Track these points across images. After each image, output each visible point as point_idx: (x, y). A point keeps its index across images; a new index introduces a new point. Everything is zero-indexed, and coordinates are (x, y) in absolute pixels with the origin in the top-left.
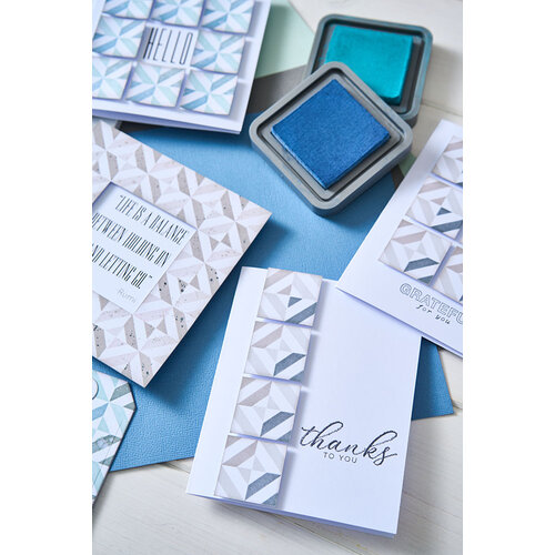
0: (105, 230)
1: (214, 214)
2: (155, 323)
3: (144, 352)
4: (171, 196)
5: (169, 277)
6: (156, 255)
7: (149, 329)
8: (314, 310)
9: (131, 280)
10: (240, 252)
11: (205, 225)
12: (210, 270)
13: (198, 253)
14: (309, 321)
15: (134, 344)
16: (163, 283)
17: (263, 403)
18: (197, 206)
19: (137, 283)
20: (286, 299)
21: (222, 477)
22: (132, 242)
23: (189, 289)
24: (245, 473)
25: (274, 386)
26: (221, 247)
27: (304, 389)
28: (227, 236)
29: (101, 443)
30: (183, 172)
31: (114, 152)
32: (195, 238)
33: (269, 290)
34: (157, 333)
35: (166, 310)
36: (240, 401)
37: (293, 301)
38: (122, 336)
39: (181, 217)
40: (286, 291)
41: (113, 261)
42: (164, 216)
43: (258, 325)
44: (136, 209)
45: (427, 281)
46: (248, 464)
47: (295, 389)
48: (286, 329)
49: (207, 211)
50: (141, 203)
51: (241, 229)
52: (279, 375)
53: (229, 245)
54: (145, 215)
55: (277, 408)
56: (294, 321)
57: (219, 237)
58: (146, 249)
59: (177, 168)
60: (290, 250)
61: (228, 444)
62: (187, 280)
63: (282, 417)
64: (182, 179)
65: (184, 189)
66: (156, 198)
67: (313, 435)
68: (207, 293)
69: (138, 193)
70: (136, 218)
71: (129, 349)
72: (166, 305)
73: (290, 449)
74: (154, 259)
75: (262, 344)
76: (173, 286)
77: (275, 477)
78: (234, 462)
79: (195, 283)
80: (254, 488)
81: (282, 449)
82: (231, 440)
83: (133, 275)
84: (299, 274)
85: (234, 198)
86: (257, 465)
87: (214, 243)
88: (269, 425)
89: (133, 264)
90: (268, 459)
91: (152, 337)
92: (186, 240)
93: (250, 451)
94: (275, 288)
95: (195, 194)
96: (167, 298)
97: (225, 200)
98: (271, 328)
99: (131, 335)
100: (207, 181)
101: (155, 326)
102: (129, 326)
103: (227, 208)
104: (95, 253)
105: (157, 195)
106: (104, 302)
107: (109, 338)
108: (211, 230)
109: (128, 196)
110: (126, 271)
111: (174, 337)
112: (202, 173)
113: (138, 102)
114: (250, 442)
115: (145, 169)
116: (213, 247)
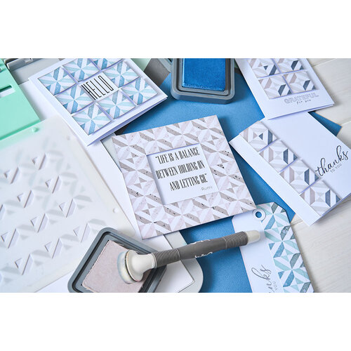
0: (167, 174)
1: (198, 133)
2: (230, 186)
3: (240, 199)
4: (175, 141)
5: (213, 167)
6: (197, 165)
7: (231, 190)
8: (270, 134)
9: (200, 182)
10: (224, 137)
11: (200, 139)
12: (222, 152)
13: (211, 150)
14: (274, 138)
15: (233, 200)
16: (214, 171)
17: (296, 175)
18: (188, 135)
19: (204, 181)
20: (258, 138)
21: (315, 209)
22: (182, 169)
23: (224, 165)
24: (320, 200)
25: (292, 167)
26: (215, 141)
27: (301, 159)
28: (212, 136)
31: (133, 144)
32: (203, 147)
33: (249, 141)
34: (235, 189)
35: (227, 179)
36: (289, 182)
37: (261, 136)
38: (226, 201)
39: (189, 144)
40: (255, 136)
41: (185, 182)
42: (181, 150)
43: (261, 154)
44: (168, 156)
45: (290, 93)
46: (317, 197)
47: (298, 161)
48: (272, 147)
49: (194, 134)
50: (167, 153)
51: (214, 130)
52: (289, 162)
53: (217, 138)
54: (174, 156)
55: (302, 172)
56: (270, 142)
57: (210, 139)
58: (190, 167)
59: (164, 129)
60: (235, 123)
61: (304, 198)
62: (220, 162)
63: (307, 173)
64: (170, 131)
65: (176, 134)
67: (321, 170)
68: (232, 160)
69: (162, 150)
70: (172, 160)
71: (234, 203)
72: (225, 177)
73: (321, 180)
75: (271, 159)
76: (219, 169)
77: (329, 192)
78: (312, 200)
79: (224, 161)
80: (328, 201)
81: (319, 182)
82: (302, 196)
83: (199, 179)
84: (251, 126)
85: (197, 121)
86: (320, 194)
87: (212, 142)
88: (307, 180)
89: (194, 176)
90: (320, 190)
91: (235, 192)
92: (200, 150)
93: (312, 192)
94: (250, 138)
95: (183, 132)
96: (222, 175)
97: (194, 124)
98: (266, 152)
99: (228, 198)
100: (180, 124)
101: (231, 187)
102: (223, 196)
103: (199, 127)
104: (175, 186)
105: (170, 145)
106: (203, 197)
107: (222, 206)
108: (205, 139)
109: (159, 155)
110: (194, 181)
111: (242, 184)
112: (175, 122)
113: (119, 117)
114: (309, 190)
115: (152, 140)
116: (213, 144)
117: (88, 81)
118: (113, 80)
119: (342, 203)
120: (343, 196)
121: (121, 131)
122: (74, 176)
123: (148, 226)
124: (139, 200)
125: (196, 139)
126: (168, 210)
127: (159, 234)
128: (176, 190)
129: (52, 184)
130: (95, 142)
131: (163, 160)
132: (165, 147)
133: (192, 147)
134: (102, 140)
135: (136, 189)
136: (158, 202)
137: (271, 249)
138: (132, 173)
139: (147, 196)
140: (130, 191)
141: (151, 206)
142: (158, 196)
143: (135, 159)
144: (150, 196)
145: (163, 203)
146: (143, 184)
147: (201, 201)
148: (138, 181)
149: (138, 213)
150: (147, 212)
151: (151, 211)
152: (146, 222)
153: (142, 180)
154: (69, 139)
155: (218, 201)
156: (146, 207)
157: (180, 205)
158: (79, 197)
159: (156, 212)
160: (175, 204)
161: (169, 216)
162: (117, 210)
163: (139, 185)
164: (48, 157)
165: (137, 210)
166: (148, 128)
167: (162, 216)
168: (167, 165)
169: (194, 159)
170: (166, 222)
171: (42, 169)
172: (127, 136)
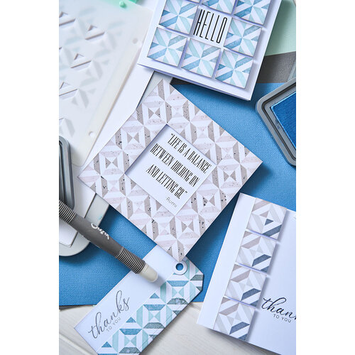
0: (161, 157)
1: (228, 157)
2: (188, 223)
3: (180, 241)
4: (203, 140)
5: (198, 195)
6: (191, 178)
7: (184, 227)
8: (279, 229)
9: (175, 192)
10: (241, 185)
11: (221, 163)
12: (222, 194)
13: (216, 181)
14: (275, 236)
15: (174, 235)
16: (194, 199)
17: (244, 281)
18: (218, 149)
19: (178, 195)
20: (264, 220)
21: (218, 319)
22: (177, 167)
23: (209, 204)
24: (231, 320)
25: (252, 274)
26: (230, 179)
27: (268, 276)
28: (234, 173)
29: (177, 301)
30: (212, 124)
31: (170, 103)
32: (215, 171)
33: (255, 212)
34: (188, 230)
35: (194, 216)
36: (232, 278)
37: (269, 221)
38: (168, 229)
39: (208, 155)
40: (265, 215)
41: (165, 178)
43: (246, 234)
44: (181, 144)
46: (232, 315)
47: (263, 276)
48: (263, 240)
49: (224, 154)
50: (184, 141)
51: (243, 169)
52: (255, 267)
53: (235, 179)
54: (186, 150)
55: (251, 286)
56: (268, 234)
57: (229, 173)
58: (185, 173)
59: (209, 121)
60: (269, 186)
61: (222, 302)
62: (208, 198)
63: (254, 291)
64: (210, 128)
65: (212, 136)
66: (194, 140)
67: (269, 303)
68: (219, 208)
69: (183, 134)
70: (180, 151)
71: (171, 237)
72: (195, 213)
73: (257, 310)
74: (189, 181)
75: (247, 246)
76: (200, 202)
77: (246, 325)
78: (225, 313)
79: (212, 201)
80: (234, 329)
81: (252, 310)
82: (224, 300)
83: (176, 189)
84: (275, 206)
85: (241, 148)
86: (238, 317)
87: (226, 177)
88: (246, 295)
89: (177, 182)
90: (244, 315)
91: (185, 231)
92: (210, 171)
93: (234, 308)
94: (259, 212)
95: (218, 141)
96: (195, 208)
97: (235, 147)
98: (253, 237)
99: (173, 229)
100: (225, 133)
101: (187, 225)
102: (173, 223)
103: (236, 154)
104: (154, 171)
105: (194, 138)
106: (159, 205)
107: (160, 228)
108: (225, 167)
109: (177, 135)
110: (172, 186)
111: (197, 234)
112: (223, 127)
113: (188, 71)
114: (235, 303)
115: (188, 119)
116: (225, 179)
117: (212, 12)
118: (229, 34)
119: (243, 342)
121: (177, 83)
122: (100, 73)
123: (94, 173)
124: (116, 148)
125: (219, 159)
126: (122, 181)
127: (93, 188)
128: (150, 176)
129: (80, 60)
130: (149, 69)
131: (174, 142)
132: (188, 134)
133: (207, 160)
134: (156, 72)
135: (124, 139)
136: (125, 167)
137: (151, 297)
138: (138, 124)
139: (124, 153)
140: (118, 135)
141: (115, 163)
142: (131, 162)
143: (155, 117)
144: (126, 156)
145: (127, 172)
146: (133, 141)
147: (153, 206)
148: (133, 135)
149: (100, 156)
150: (108, 163)
151: (112, 166)
152: (97, 169)
153: (137, 138)
154: (135, 41)
155: (163, 222)
156: (111, 159)
157: (135, 188)
158: (83, 94)
159: (113, 172)
160: (133, 184)
161: (117, 186)
162: (93, 136)
163: (129, 138)
164: (104, 37)
165: (104, 154)
166: (199, 107)
167: (113, 179)
168: (170, 150)
169: (195, 171)
170: (109, 186)
171: (88, 41)
172: (176, 91)
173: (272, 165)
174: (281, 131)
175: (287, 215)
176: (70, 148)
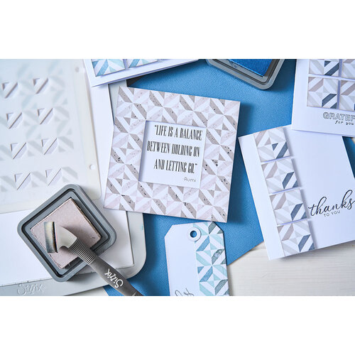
0: (158, 149)
1: (211, 116)
2: (213, 188)
3: (216, 205)
4: (183, 115)
5: (206, 160)
6: (192, 151)
7: (212, 193)
8: (286, 147)
9: (187, 170)
10: (235, 131)
11: (209, 123)
12: (225, 147)
13: (214, 141)
14: (287, 153)
15: (209, 204)
16: (205, 166)
17: (285, 204)
18: (199, 114)
19: (191, 171)
20: (270, 147)
21: (284, 247)
22: (176, 149)
23: (220, 163)
24: (294, 241)
25: (287, 194)
26: (224, 132)
27: (301, 188)
28: (224, 125)
29: (216, 255)
30: (181, 98)
31: (138, 102)
32: (208, 133)
33: (259, 146)
34: (217, 193)
35: (215, 179)
36: (274, 208)
37: (274, 146)
38: (201, 203)
39: (194, 124)
40: (268, 142)
41: (172, 164)
42: (184, 128)
43: (263, 167)
44: (167, 129)
45: (335, 107)
46: (293, 236)
47: (297, 190)
48: (279, 163)
49: (206, 115)
50: (168, 125)
51: (229, 118)
52: (287, 187)
53: (227, 129)
54: (174, 131)
55: (293, 204)
56: (280, 156)
57: (220, 127)
58: (185, 150)
59: (178, 96)
60: (257, 117)
61: (279, 232)
62: (216, 158)
63: (297, 207)
64: (183, 102)
65: (188, 108)
66: (175, 120)
67: (315, 209)
68: (229, 160)
69: (164, 120)
70: (171, 135)
71: (207, 207)
72: (213, 176)
73: (309, 220)
74: (193, 154)
75: (270, 176)
76: (212, 165)
77: (308, 236)
78: (286, 238)
79: (221, 158)
80: (301, 245)
81: (305, 222)
82: (279, 229)
83: (187, 167)
84: (271, 130)
85: (217, 102)
86: (298, 235)
87: (219, 132)
88: (294, 214)
89: (184, 162)
90: (301, 230)
91: (215, 195)
92: (204, 136)
93: (291, 229)
94: (262, 143)
95: (195, 108)
96: (211, 172)
97: (212, 104)
98: (270, 166)
99: (205, 200)
100: (197, 98)
101: (214, 190)
102: (201, 195)
103: (216, 110)
104: (160, 164)
105: (175, 118)
106: (181, 188)
107: (195, 206)
108: (214, 125)
109: (159, 124)
110: (182, 167)
111: (226, 191)
112: (192, 94)
113: (136, 67)
114: (289, 226)
115: (160, 105)
116: (220, 134)
119: (314, 250)
120: (320, 246)
121: (132, 82)
122: (66, 114)
123: (115, 196)
124: (118, 165)
125: (205, 122)
126: (141, 188)
127: (122, 208)
128: (159, 170)
129: (43, 114)
130: (103, 85)
131: (161, 131)
132: (169, 118)
133: (197, 129)
134: (110, 85)
135: (120, 154)
136: (135, 175)
138: (123, 135)
139: (128, 165)
140: (113, 154)
141: (126, 177)
142: (138, 169)
143: (133, 121)
144: (130, 167)
145: (140, 179)
146: (129, 151)
147: (177, 192)
148: (125, 146)
149: (111, 180)
150: (120, 182)
151: (125, 182)
152: (115, 191)
153: (130, 146)
154: (77, 70)
155: (193, 199)
156: (121, 177)
157: (155, 187)
158: (64, 139)
159: (129, 185)
160: (151, 185)
161: (140, 194)
162: (94, 167)
163: (124, 151)
164: (50, 82)
165: (112, 176)
166: (162, 90)
167: (132, 191)
168: (162, 139)
169: (192, 143)
170: (133, 199)
171: (40, 94)
172: (136, 90)
173: (248, 100)
174: (239, 68)
175: (285, 132)
176: (82, 189)
